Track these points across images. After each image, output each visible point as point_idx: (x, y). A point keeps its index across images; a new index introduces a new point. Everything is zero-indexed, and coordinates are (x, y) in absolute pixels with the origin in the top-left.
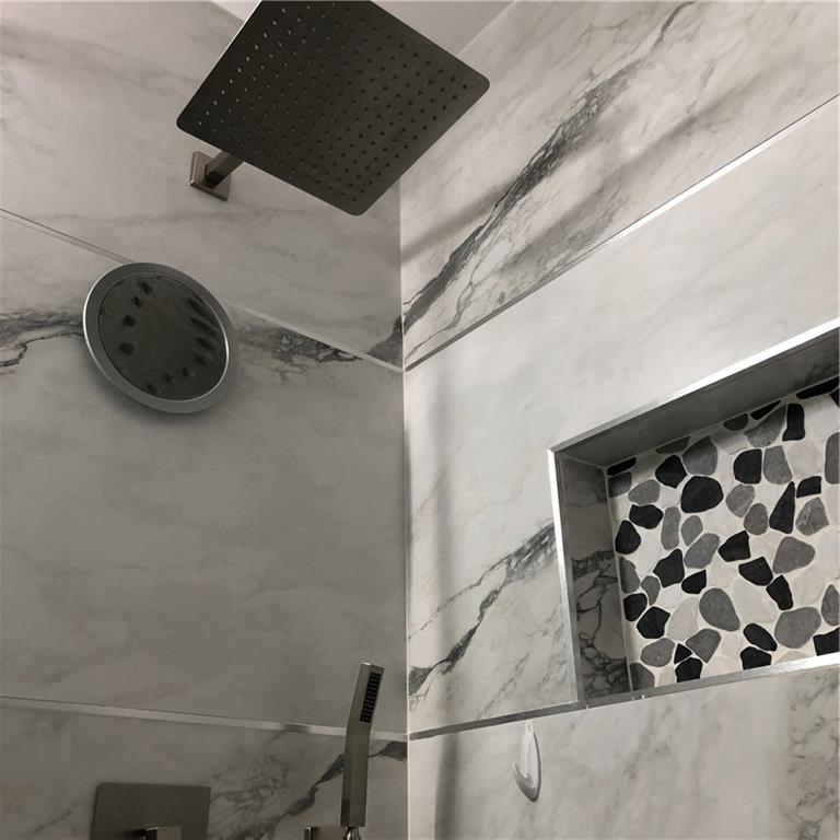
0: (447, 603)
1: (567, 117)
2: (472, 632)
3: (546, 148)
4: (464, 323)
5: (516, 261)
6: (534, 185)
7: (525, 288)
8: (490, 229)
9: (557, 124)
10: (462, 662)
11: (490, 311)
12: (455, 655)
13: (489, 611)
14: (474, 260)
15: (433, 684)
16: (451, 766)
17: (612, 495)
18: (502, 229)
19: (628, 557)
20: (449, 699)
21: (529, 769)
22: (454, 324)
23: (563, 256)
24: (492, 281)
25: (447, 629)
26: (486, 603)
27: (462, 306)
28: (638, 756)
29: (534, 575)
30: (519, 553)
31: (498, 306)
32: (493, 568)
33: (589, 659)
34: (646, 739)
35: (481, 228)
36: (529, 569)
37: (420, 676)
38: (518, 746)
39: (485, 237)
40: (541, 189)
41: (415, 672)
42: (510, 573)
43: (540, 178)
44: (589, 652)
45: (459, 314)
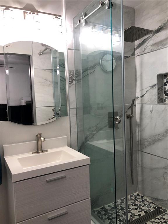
0: (142, 90)
1: (164, 22)
2: (145, 94)
3: (160, 27)
4: (145, 52)
5: (154, 45)
6: (158, 33)
7: (155, 50)
8: (150, 38)
9: (162, 23)
10: (143, 97)
11: (149, 51)
12: (143, 96)
13: (147, 92)
14: (147, 42)
15: (140, 99)
16: (142, 108)
17: (164, 78)
18: (152, 38)
19: (165, 87)
20: (142, 101)
21: (151, 109)
22: (144, 52)
23: (161, 46)
24: (150, 47)
25: (142, 93)
26: (147, 91)
27: (145, 49)
28: (164, 110)
29: (153, 89)
30: (152, 86)
31: (151, 51)
32: (148, 87)
33: (159, 99)
34: (165, 108)
35: (149, 37)
36: (153, 88)
37: (138, 98)
38: (150, 107)
39: (149, 39)
40: (159, 34)
41: (137, 97)
42: (150, 88)
43: (159, 32)
44: (159, 98)
45: (145, 50)
